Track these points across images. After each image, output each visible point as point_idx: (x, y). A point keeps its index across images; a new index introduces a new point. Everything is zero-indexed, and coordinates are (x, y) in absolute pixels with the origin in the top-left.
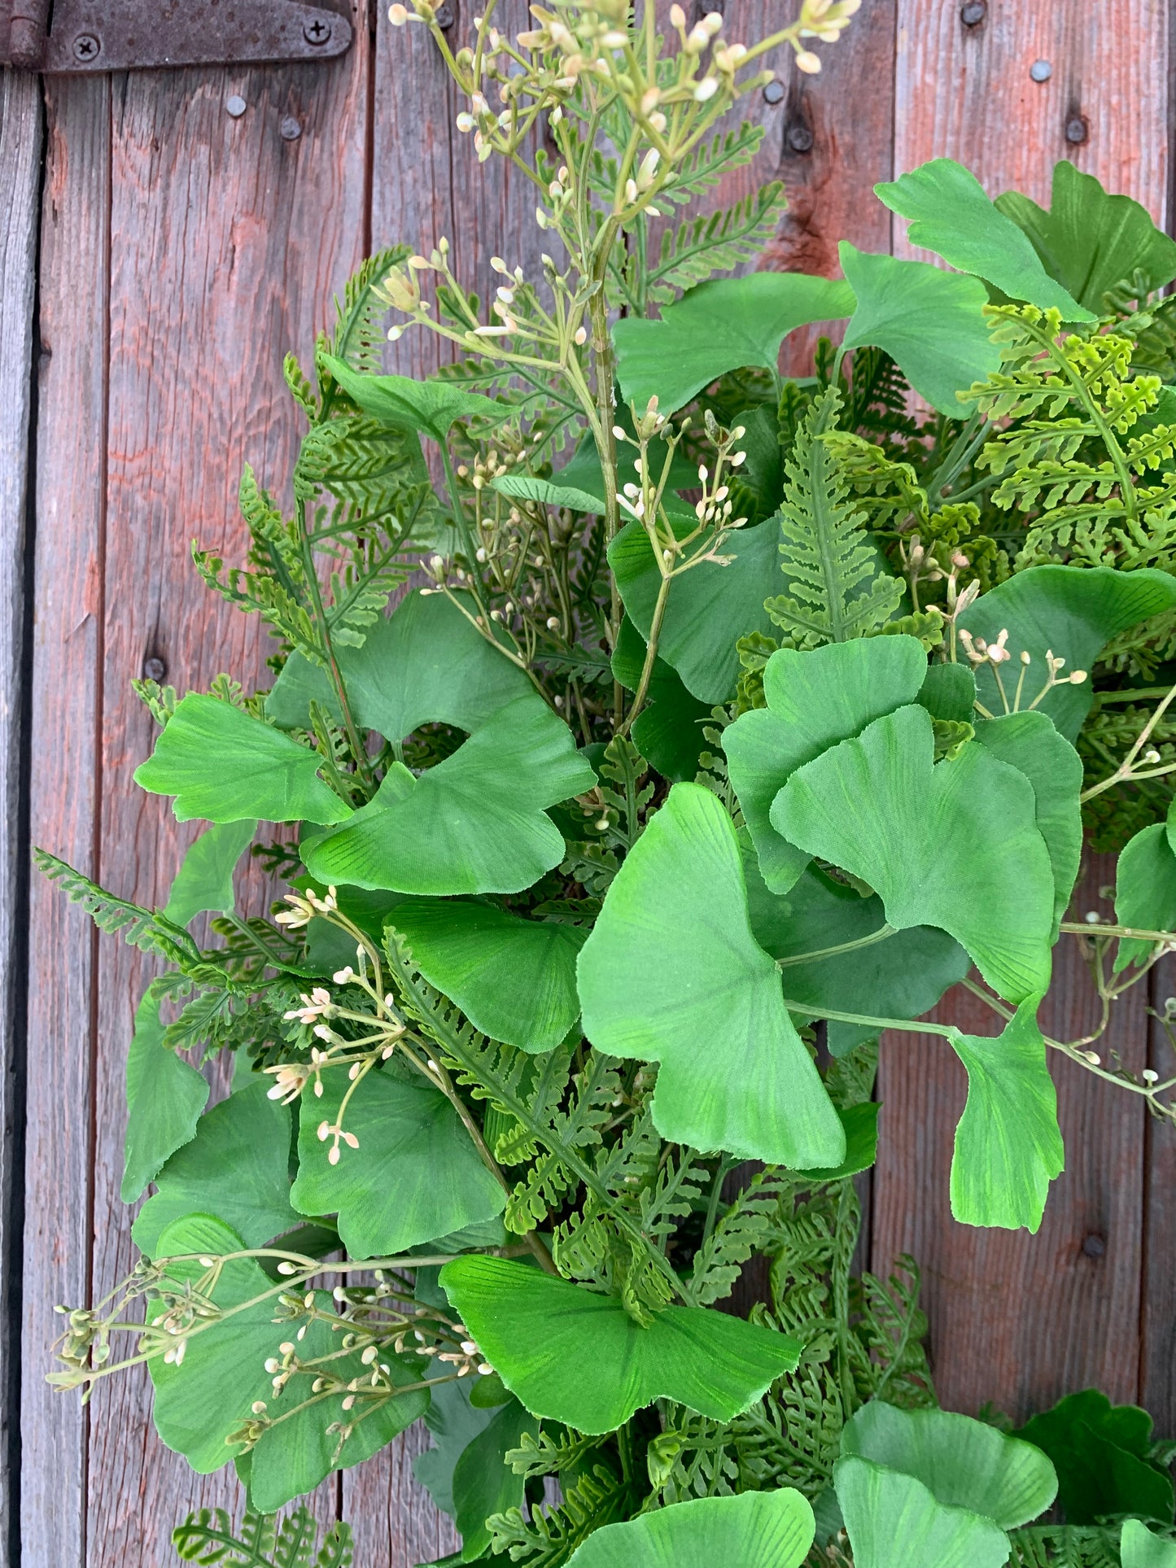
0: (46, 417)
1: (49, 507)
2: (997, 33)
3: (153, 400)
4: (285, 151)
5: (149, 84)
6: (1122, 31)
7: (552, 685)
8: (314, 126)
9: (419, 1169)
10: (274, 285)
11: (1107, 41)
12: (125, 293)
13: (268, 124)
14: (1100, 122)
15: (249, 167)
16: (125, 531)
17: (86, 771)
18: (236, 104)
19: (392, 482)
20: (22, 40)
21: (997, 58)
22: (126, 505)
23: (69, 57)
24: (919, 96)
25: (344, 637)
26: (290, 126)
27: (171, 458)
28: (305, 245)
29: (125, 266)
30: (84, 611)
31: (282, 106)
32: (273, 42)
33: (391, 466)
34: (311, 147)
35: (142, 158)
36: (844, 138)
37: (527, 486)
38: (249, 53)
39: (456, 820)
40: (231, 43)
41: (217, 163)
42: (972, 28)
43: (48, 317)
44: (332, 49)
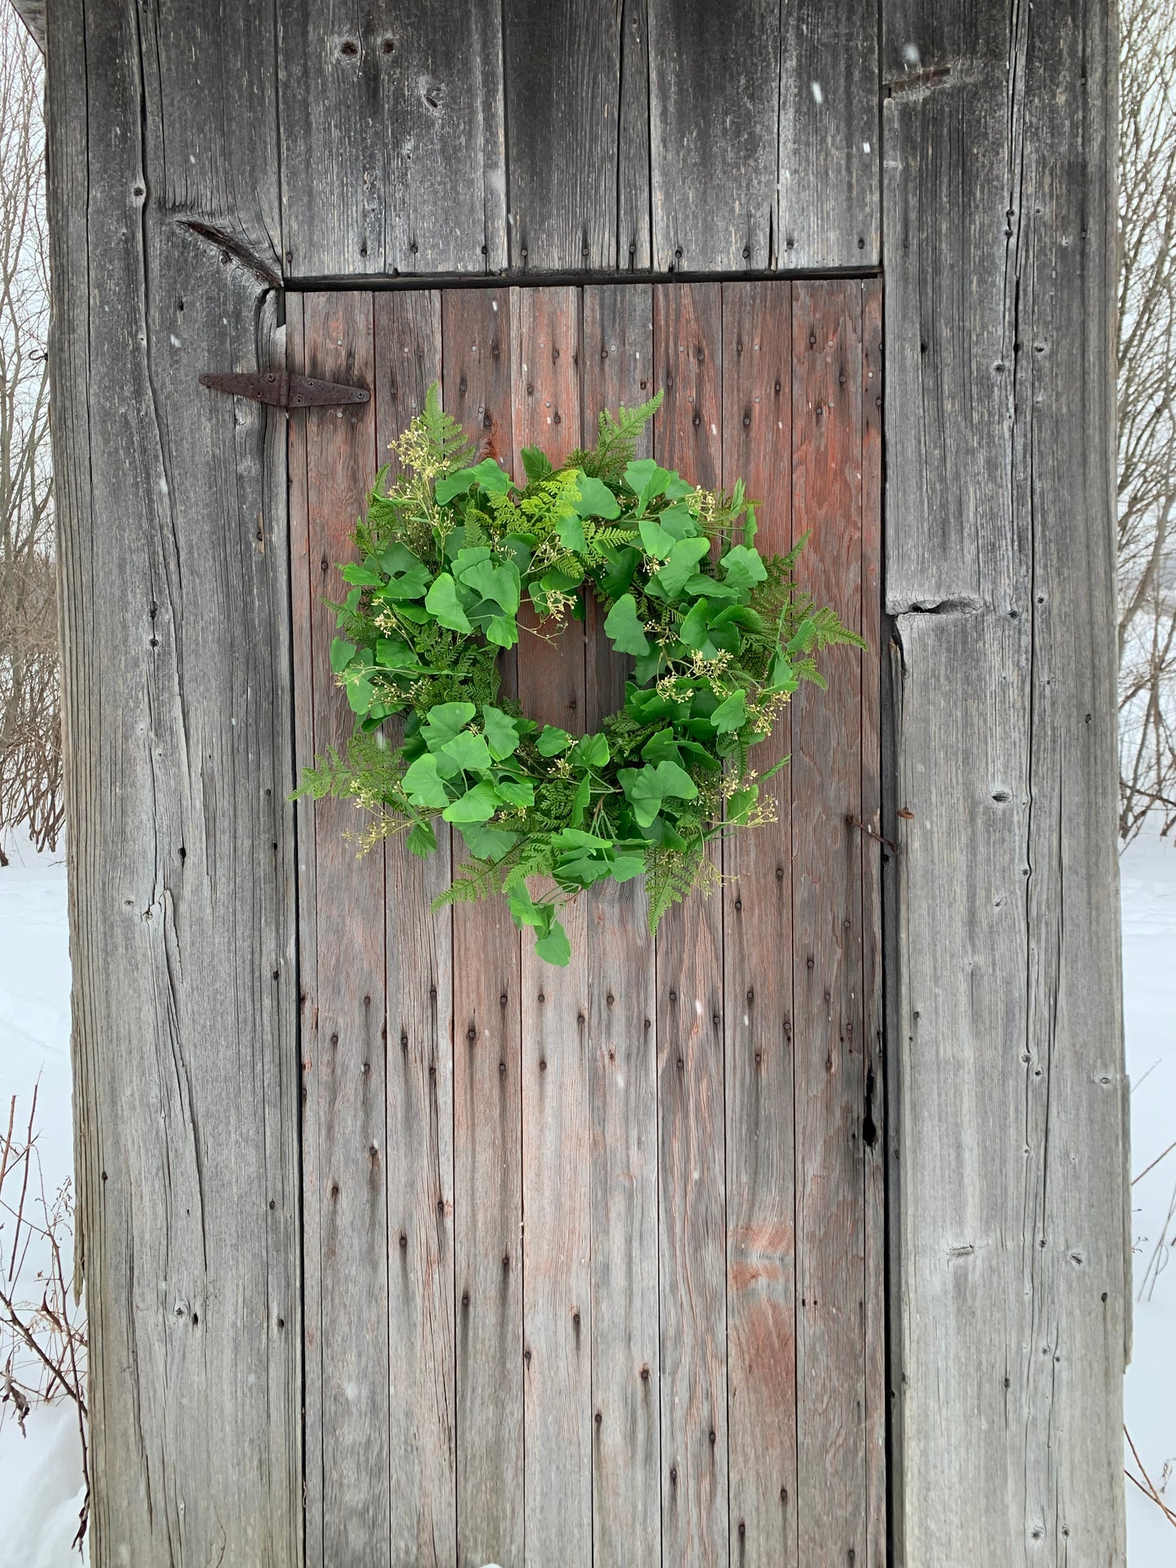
0: (292, 499)
1: (294, 523)
2: (537, 395)
3: (320, 493)
4: (353, 427)
5: (316, 409)
6: (568, 394)
7: (426, 563)
8: (361, 420)
9: (400, 656)
10: (352, 463)
11: (564, 397)
12: (312, 466)
13: (348, 421)
14: (563, 417)
15: (344, 431)
16: (315, 529)
17: (307, 593)
18: (340, 415)
19: (387, 517)
20: (284, 401)
21: (537, 402)
22: (314, 521)
23: (295, 403)
24: (517, 410)
25: (379, 552)
26: (354, 420)
27: (326, 509)
28: (360, 452)
29: (311, 458)
30: (305, 551)
31: (352, 415)
32: (349, 398)
33: (387, 514)
34: (360, 425)
35: (315, 429)
36: (499, 422)
37: (418, 519)
38: (343, 402)
39: (406, 587)
40: (338, 399)
41: (335, 430)
42: (530, 393)
43: (291, 472)
44: (365, 400)
